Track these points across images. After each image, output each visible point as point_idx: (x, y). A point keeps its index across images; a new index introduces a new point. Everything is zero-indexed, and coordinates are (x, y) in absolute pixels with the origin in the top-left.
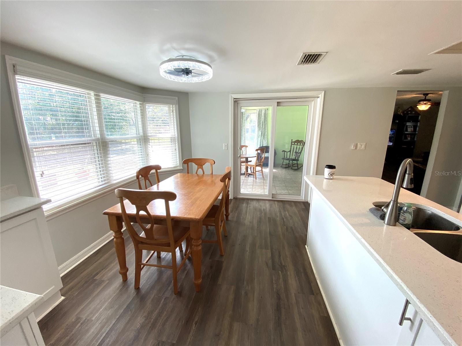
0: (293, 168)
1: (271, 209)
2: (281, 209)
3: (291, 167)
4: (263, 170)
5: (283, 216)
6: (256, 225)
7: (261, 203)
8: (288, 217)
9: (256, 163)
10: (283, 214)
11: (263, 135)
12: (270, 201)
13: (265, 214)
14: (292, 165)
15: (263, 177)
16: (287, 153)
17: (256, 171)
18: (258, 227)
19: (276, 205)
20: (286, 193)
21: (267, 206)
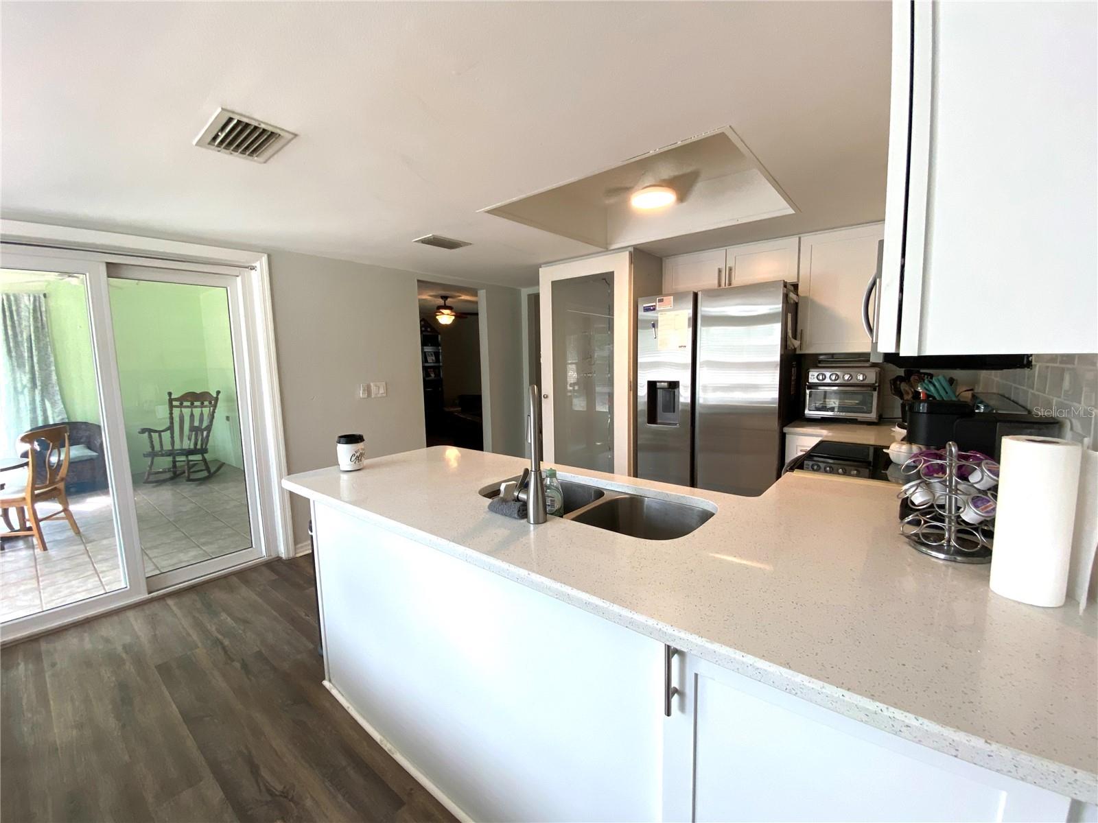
0: (193, 476)
1: (157, 632)
2: (197, 615)
3: (186, 474)
4: (73, 508)
5: (216, 634)
6: (112, 723)
7: (107, 630)
8: (234, 627)
9: (33, 488)
10: (212, 628)
11: (38, 383)
12: (146, 607)
13: (139, 661)
14: (189, 468)
15: (78, 533)
16: (160, 437)
17: (37, 521)
18: (124, 726)
19: (174, 608)
20: (195, 557)
21: (136, 628)
